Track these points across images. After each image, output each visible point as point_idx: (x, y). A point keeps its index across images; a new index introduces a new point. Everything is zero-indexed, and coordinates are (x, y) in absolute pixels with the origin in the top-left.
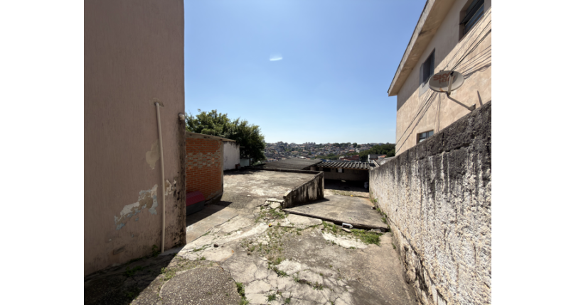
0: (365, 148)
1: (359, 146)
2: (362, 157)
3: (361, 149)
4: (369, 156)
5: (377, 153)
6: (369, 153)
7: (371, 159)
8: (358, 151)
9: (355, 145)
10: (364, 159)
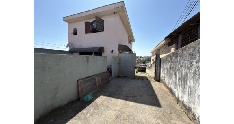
0: (144, 58)
1: (142, 57)
2: (144, 62)
3: (143, 58)
4: (146, 62)
5: (149, 61)
6: (146, 61)
7: (147, 63)
8: (142, 59)
9: (141, 57)
10: (144, 63)
